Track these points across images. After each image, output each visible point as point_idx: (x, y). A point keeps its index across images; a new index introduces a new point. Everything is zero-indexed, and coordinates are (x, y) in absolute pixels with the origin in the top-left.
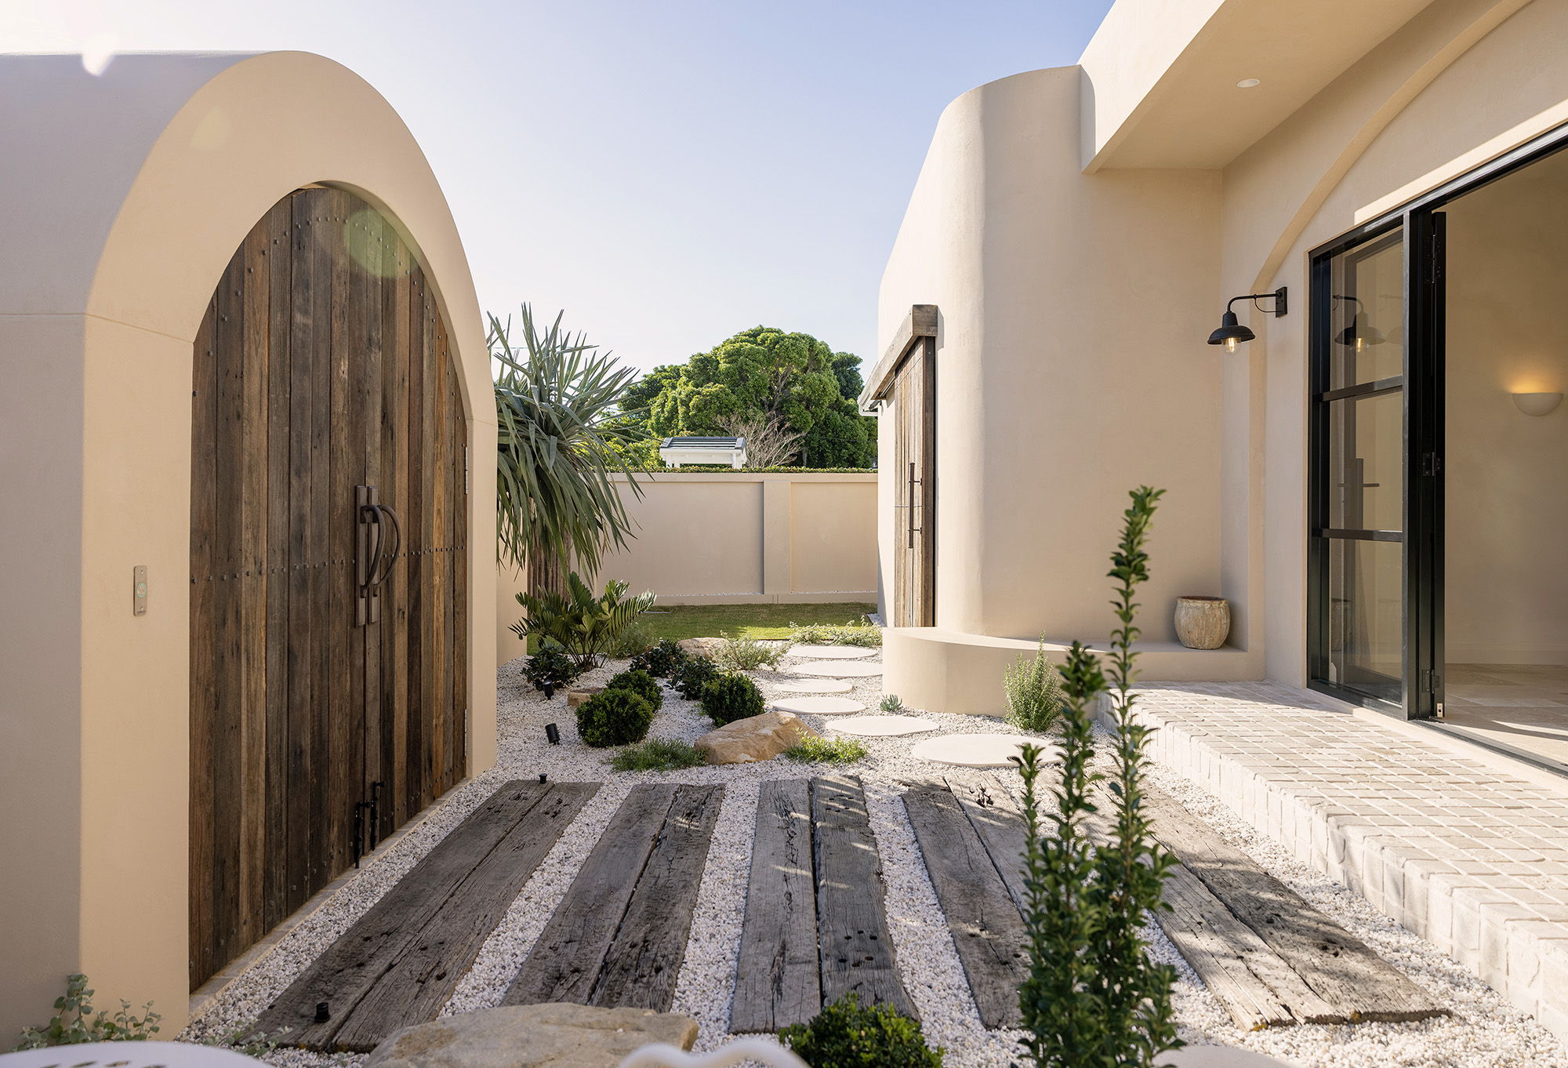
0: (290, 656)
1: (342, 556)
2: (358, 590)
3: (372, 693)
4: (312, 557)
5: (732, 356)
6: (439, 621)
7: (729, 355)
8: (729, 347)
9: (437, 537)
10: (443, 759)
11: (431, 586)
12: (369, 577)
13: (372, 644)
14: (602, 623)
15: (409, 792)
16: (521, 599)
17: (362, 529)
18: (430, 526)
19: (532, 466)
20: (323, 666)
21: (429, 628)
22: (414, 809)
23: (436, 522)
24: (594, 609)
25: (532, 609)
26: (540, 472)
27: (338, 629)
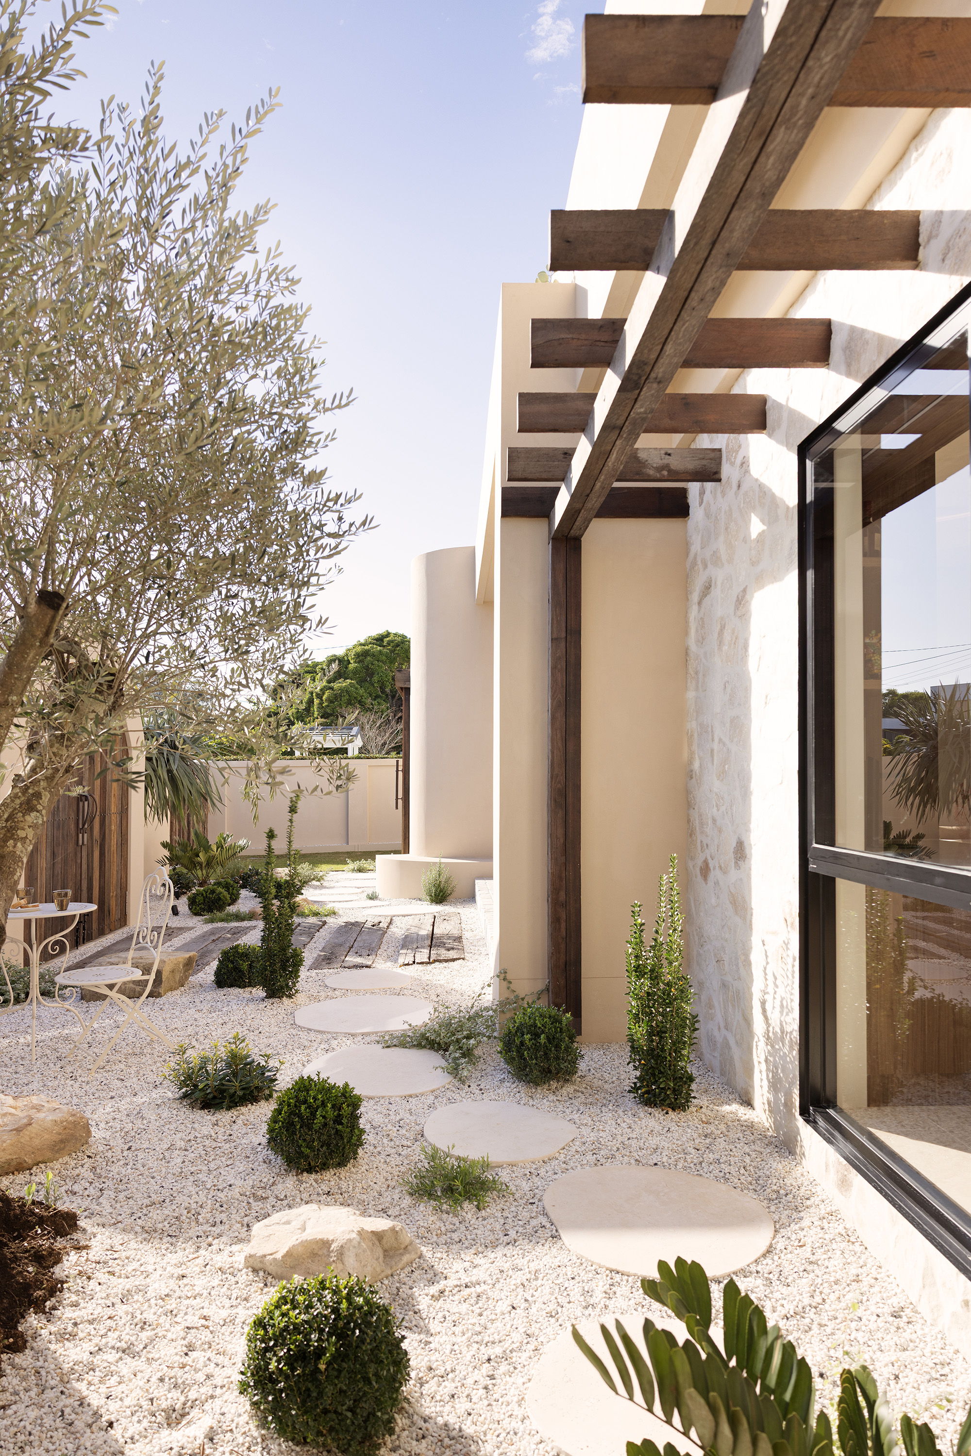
0: (54, 855)
1: (73, 816)
2: (78, 830)
3: (84, 876)
4: (62, 816)
5: (362, 656)
6: (114, 848)
7: (357, 655)
8: (359, 649)
9: (114, 807)
10: (115, 913)
11: (110, 830)
12: (83, 825)
13: (84, 854)
14: (214, 857)
15: (99, 924)
16: (165, 845)
17: (81, 804)
18: (110, 802)
19: (165, 769)
20: (65, 861)
21: (109, 850)
22: (102, 933)
23: (113, 799)
24: (207, 848)
25: (170, 850)
26: (170, 771)
27: (71, 847)
